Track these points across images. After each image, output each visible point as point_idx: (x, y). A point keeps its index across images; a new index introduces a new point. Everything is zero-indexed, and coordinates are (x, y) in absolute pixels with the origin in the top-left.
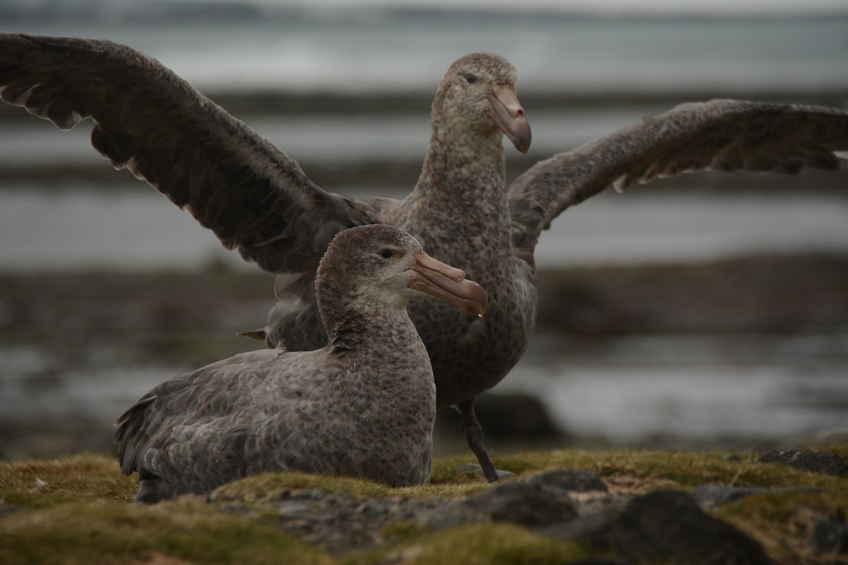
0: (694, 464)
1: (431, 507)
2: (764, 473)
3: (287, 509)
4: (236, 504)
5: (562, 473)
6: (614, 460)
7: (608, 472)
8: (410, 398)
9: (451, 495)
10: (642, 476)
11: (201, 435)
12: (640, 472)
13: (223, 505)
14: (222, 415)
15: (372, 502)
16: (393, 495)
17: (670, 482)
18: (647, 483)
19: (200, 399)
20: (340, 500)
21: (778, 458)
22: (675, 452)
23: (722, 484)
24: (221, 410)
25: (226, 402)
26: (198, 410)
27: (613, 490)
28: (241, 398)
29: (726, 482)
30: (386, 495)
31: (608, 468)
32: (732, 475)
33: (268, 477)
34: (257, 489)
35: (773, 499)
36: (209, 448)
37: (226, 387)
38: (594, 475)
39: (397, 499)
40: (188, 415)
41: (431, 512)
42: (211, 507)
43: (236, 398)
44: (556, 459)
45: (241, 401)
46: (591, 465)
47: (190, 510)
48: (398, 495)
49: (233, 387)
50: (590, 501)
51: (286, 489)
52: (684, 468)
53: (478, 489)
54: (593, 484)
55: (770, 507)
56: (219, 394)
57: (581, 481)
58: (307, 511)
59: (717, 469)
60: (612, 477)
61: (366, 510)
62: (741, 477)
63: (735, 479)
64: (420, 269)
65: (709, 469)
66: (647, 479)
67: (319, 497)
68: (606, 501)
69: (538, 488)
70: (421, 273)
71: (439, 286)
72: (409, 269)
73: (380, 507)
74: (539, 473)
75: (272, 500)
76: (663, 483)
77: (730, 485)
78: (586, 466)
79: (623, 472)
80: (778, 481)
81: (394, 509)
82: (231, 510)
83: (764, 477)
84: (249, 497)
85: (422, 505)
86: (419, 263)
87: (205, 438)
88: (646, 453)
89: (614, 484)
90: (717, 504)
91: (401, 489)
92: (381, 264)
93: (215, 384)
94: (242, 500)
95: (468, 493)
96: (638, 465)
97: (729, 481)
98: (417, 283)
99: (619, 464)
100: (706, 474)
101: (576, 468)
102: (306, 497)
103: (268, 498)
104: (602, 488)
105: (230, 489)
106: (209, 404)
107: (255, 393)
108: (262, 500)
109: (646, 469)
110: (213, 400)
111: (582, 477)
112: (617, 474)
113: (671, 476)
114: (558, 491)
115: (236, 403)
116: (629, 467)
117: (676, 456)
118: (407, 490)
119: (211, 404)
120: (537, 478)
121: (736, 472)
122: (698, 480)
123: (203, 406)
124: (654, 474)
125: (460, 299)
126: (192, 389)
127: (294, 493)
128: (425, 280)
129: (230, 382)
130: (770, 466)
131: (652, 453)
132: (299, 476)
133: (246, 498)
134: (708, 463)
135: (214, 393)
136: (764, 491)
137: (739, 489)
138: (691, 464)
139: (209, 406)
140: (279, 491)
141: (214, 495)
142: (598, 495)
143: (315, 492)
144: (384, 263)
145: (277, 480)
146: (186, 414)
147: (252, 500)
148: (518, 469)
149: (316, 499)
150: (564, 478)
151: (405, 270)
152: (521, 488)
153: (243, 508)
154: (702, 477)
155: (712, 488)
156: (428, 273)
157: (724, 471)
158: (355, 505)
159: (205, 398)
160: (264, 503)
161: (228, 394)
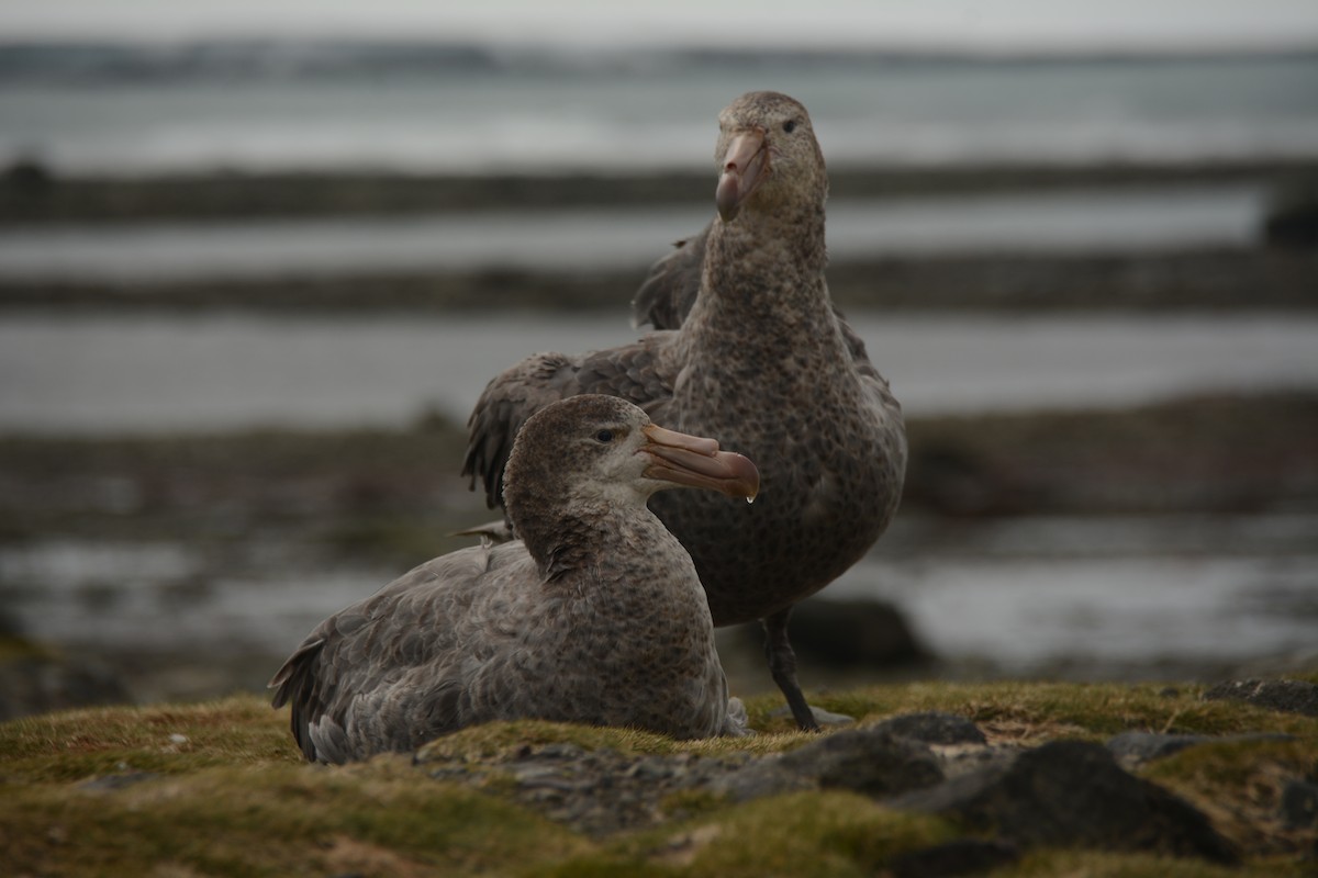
0: (1111, 701)
1: (732, 768)
2: (1211, 714)
3: (527, 773)
4: (453, 766)
5: (921, 718)
6: (995, 698)
7: (988, 715)
8: (672, 621)
9: (762, 750)
10: (1036, 721)
11: (393, 699)
12: (1034, 714)
13: (435, 769)
14: (417, 664)
15: (648, 762)
16: (679, 752)
17: (1076, 728)
18: (1043, 730)
19: (385, 642)
20: (603, 759)
21: (1234, 691)
22: (1085, 685)
23: (1151, 731)
24: (415, 656)
25: (421, 645)
26: (383, 658)
27: (994, 742)
28: (441, 636)
29: (1157, 727)
30: (670, 752)
31: (987, 709)
32: (1166, 718)
33: (499, 726)
34: (484, 745)
35: (1223, 752)
36: (406, 717)
37: (417, 622)
38: (966, 720)
39: (684, 757)
40: (371, 667)
41: (734, 775)
42: (417, 771)
43: (433, 637)
44: (915, 696)
46: (963, 706)
47: (388, 776)
48: (686, 751)
49: (427, 621)
50: (961, 757)
51: (527, 743)
52: (1096, 708)
53: (801, 742)
54: (966, 733)
55: (1219, 763)
56: (410, 633)
57: (949, 728)
58: (556, 775)
59: (1144, 708)
60: (993, 722)
61: (639, 773)
62: (1178, 719)
63: (1169, 724)
64: (655, 448)
65: (1133, 709)
66: (1043, 725)
67: (573, 754)
68: (985, 757)
69: (886, 740)
70: (657, 455)
71: (686, 468)
72: (639, 451)
73: (660, 770)
74: (888, 717)
75: (505, 760)
76: (1066, 730)
77: (1164, 731)
78: (956, 707)
79: (1008, 715)
80: (1232, 726)
81: (680, 771)
82: (448, 773)
83: (1212, 719)
84: (472, 756)
85: (720, 764)
86: (651, 441)
87: (399, 703)
88: (1044, 686)
89: (997, 732)
90: (1143, 760)
91: (690, 742)
92: (599, 451)
93: (401, 617)
94: (463, 761)
95: (785, 748)
96: (1031, 705)
97: (1162, 727)
98: (654, 469)
99: (1003, 703)
100: (1128, 716)
101: (941, 710)
102: (555, 756)
103: (500, 757)
104: (979, 738)
105: (446, 745)
106: (398, 648)
107: (459, 627)
108: (492, 760)
109: (1042, 709)
110: (402, 642)
111: (950, 723)
112: (1000, 717)
113: (1077, 720)
114: (915, 743)
115: (435, 645)
116: (1016, 707)
117: (1087, 690)
118: (698, 744)
119: (401, 650)
120: (884, 724)
121: (1171, 714)
122: (1116, 725)
123: (390, 653)
124: (1053, 717)
125: (719, 481)
126: (372, 627)
127: (537, 750)
128: (665, 462)
129: (422, 613)
130: (1221, 704)
131: (1053, 687)
132: (543, 726)
133: (469, 757)
134: (1131, 701)
135: (402, 632)
136: (1212, 739)
137: (1176, 738)
138: (1106, 703)
139: (398, 653)
140: (515, 747)
141: (422, 754)
142: (972, 748)
143: (566, 749)
144: (603, 450)
145: (511, 731)
146: (368, 667)
147: (477, 760)
148: (860, 711)
149: (568, 758)
150: (924, 725)
151: (634, 454)
152: (861, 739)
153: (464, 771)
154: (1123, 720)
155: (1136, 736)
156: (667, 452)
157: (1154, 712)
158: (624, 767)
159: (390, 640)
160: (493, 764)
161: (422, 633)
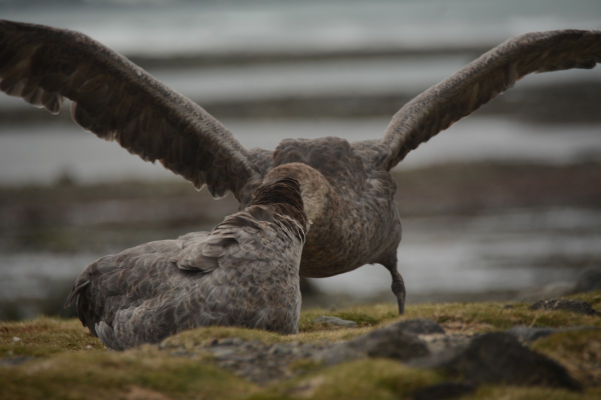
1: (321, 348)
2: (554, 317)
4: (180, 350)
5: (412, 322)
6: (446, 311)
7: (444, 319)
9: (334, 339)
10: (468, 322)
11: (137, 314)
12: (466, 319)
15: (277, 346)
16: (292, 341)
17: (489, 326)
18: (472, 327)
20: (255, 345)
23: (524, 326)
25: (151, 287)
26: (129, 292)
27: (449, 333)
28: (162, 284)
29: (528, 324)
31: (443, 317)
32: (532, 319)
33: (201, 330)
34: (194, 339)
35: (571, 336)
36: (144, 323)
37: (148, 274)
38: (435, 322)
39: (295, 343)
41: (322, 352)
42: (162, 353)
43: (157, 284)
45: (162, 286)
46: (431, 315)
48: (296, 340)
49: (154, 275)
50: (435, 341)
51: (215, 338)
52: (497, 315)
54: (435, 328)
55: (569, 342)
56: (144, 280)
57: (426, 327)
58: (234, 354)
59: (521, 315)
60: (446, 323)
61: (276, 352)
62: (538, 320)
63: (534, 321)
65: (515, 315)
66: (471, 324)
67: (239, 343)
68: (445, 341)
73: (285, 350)
75: (206, 347)
76: (483, 327)
77: (531, 326)
79: (453, 319)
80: (564, 323)
81: (296, 350)
82: (178, 355)
83: (554, 320)
84: (189, 345)
85: (315, 347)
87: (140, 316)
89: (449, 328)
94: (184, 347)
95: (345, 337)
96: (465, 314)
97: (529, 324)
99: (451, 313)
100: (513, 319)
101: (421, 317)
102: (229, 344)
103: (202, 345)
104: (441, 331)
105: (175, 339)
108: (198, 347)
109: (470, 317)
110: (140, 284)
111: (427, 324)
112: (449, 321)
113: (488, 321)
114: (412, 334)
116: (458, 315)
121: (534, 317)
122: (508, 324)
123: (133, 289)
124: (476, 320)
127: (221, 341)
129: (150, 270)
132: (223, 330)
133: (187, 345)
135: (139, 278)
140: (210, 340)
141: (164, 343)
142: (439, 336)
143: (236, 340)
145: (208, 332)
147: (191, 347)
149: (237, 345)
150: (414, 325)
153: (185, 353)
154: (510, 321)
158: (267, 348)
160: (200, 349)
161: (151, 281)
